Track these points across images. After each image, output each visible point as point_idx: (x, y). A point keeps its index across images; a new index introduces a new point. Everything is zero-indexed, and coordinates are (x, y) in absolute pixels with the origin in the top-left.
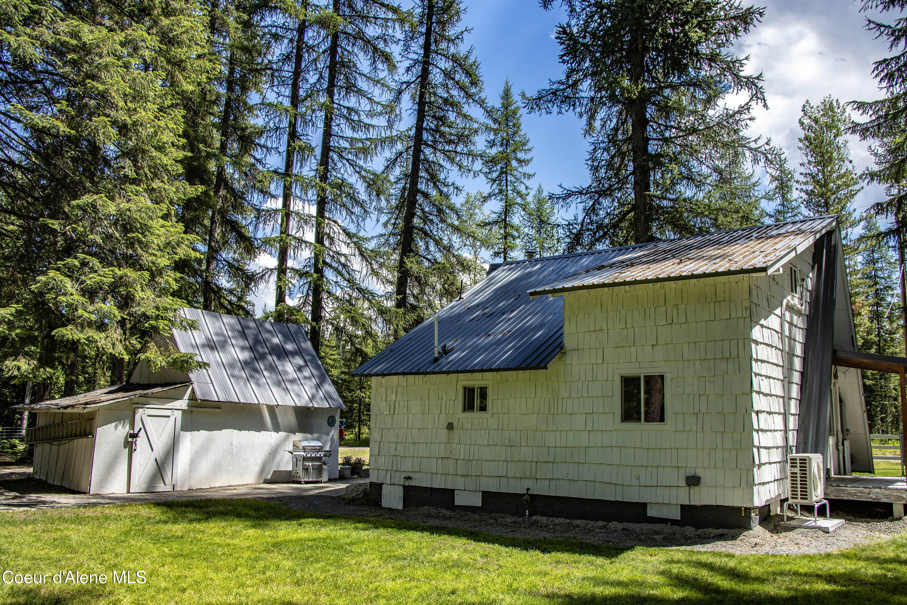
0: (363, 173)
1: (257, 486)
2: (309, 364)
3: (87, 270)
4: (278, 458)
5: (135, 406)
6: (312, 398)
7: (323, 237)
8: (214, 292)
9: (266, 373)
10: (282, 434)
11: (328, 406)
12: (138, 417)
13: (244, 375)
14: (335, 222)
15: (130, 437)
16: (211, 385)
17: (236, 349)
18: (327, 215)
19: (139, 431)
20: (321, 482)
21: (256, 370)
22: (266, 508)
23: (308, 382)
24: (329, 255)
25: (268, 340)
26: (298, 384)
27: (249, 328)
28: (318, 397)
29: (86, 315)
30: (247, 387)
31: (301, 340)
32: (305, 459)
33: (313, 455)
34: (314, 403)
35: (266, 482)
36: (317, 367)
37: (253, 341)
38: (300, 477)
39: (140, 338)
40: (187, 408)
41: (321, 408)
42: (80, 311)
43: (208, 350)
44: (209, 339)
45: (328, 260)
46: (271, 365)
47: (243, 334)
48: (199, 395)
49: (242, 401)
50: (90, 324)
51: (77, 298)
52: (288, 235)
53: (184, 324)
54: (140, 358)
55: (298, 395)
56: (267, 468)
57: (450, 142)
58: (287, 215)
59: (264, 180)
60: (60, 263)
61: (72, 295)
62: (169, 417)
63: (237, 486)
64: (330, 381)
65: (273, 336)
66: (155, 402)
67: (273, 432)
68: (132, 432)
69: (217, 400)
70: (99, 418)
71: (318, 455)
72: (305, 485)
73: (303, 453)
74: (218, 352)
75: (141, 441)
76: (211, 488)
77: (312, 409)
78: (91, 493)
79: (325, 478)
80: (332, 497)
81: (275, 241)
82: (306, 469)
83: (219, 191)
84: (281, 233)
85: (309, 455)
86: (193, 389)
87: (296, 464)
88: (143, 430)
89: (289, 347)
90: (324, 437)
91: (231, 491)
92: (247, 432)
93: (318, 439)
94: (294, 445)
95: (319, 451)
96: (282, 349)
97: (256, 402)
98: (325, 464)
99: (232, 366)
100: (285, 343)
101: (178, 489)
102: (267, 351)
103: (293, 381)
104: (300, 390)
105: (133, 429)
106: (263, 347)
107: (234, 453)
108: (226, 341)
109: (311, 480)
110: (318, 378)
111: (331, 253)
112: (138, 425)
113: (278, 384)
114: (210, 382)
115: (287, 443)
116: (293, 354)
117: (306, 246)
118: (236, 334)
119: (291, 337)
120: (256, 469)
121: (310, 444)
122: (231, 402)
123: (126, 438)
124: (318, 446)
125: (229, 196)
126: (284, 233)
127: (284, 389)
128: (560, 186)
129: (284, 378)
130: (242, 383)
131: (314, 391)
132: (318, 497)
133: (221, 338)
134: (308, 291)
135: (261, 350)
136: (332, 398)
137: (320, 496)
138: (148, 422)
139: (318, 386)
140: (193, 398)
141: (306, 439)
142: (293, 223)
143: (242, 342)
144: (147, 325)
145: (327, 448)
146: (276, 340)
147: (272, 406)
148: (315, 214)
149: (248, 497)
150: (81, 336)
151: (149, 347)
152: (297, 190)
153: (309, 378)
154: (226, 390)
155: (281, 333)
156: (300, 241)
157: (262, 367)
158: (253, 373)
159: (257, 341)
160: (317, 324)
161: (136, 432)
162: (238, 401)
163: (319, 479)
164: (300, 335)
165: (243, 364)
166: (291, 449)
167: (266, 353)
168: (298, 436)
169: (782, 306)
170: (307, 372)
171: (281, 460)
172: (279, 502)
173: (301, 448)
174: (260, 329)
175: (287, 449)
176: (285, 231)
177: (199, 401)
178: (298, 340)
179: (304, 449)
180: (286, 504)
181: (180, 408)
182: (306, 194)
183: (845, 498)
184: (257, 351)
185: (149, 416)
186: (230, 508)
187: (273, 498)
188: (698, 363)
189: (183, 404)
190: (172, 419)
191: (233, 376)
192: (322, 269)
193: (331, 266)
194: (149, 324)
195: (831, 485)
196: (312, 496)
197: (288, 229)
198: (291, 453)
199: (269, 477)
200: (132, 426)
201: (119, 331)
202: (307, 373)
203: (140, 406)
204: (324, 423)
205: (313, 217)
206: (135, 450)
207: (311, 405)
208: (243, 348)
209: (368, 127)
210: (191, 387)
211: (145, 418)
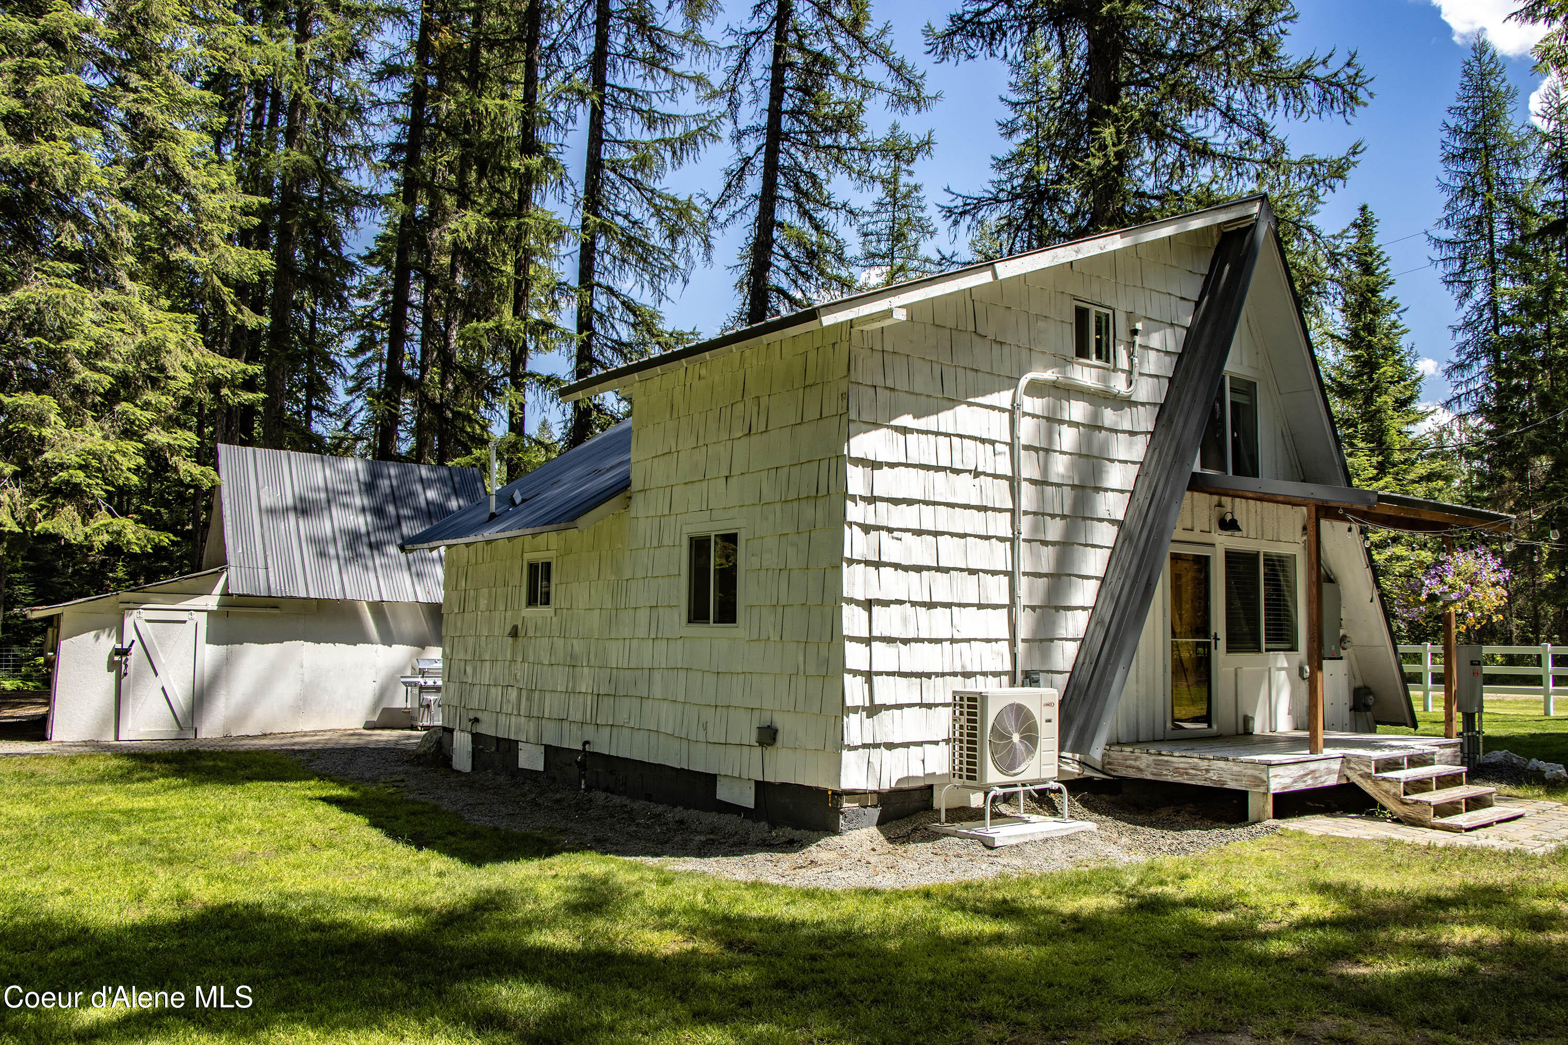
0: (657, 201)
5: (124, 605)
10: (398, 649)
12: (128, 622)
15: (117, 654)
16: (263, 571)
19: (132, 645)
30: (334, 574)
35: (371, 725)
40: (216, 608)
47: (370, 487)
48: (235, 588)
49: (314, 595)
57: (827, 131)
62: (185, 622)
63: (312, 731)
66: (159, 600)
67: (380, 646)
68: (119, 646)
69: (266, 594)
70: (65, 626)
75: (137, 660)
76: (265, 735)
78: (54, 739)
86: (228, 578)
88: (138, 643)
92: (331, 645)
97: (340, 596)
101: (203, 735)
105: (122, 642)
107: (306, 679)
109: (434, 723)
112: (130, 635)
114: (261, 563)
122: (292, 598)
123: (112, 656)
128: (948, 190)
138: (147, 630)
140: (225, 594)
143: (363, 501)
154: (289, 579)
161: (126, 646)
162: (306, 596)
168: (431, 653)
169: (1016, 387)
177: (234, 597)
181: (206, 608)
183: (1170, 779)
184: (385, 513)
185: (148, 621)
188: (778, 506)
189: (211, 602)
190: (190, 625)
195: (1147, 753)
200: (120, 637)
203: (131, 606)
206: (126, 674)
209: (667, 119)
210: (225, 575)
211: (142, 626)
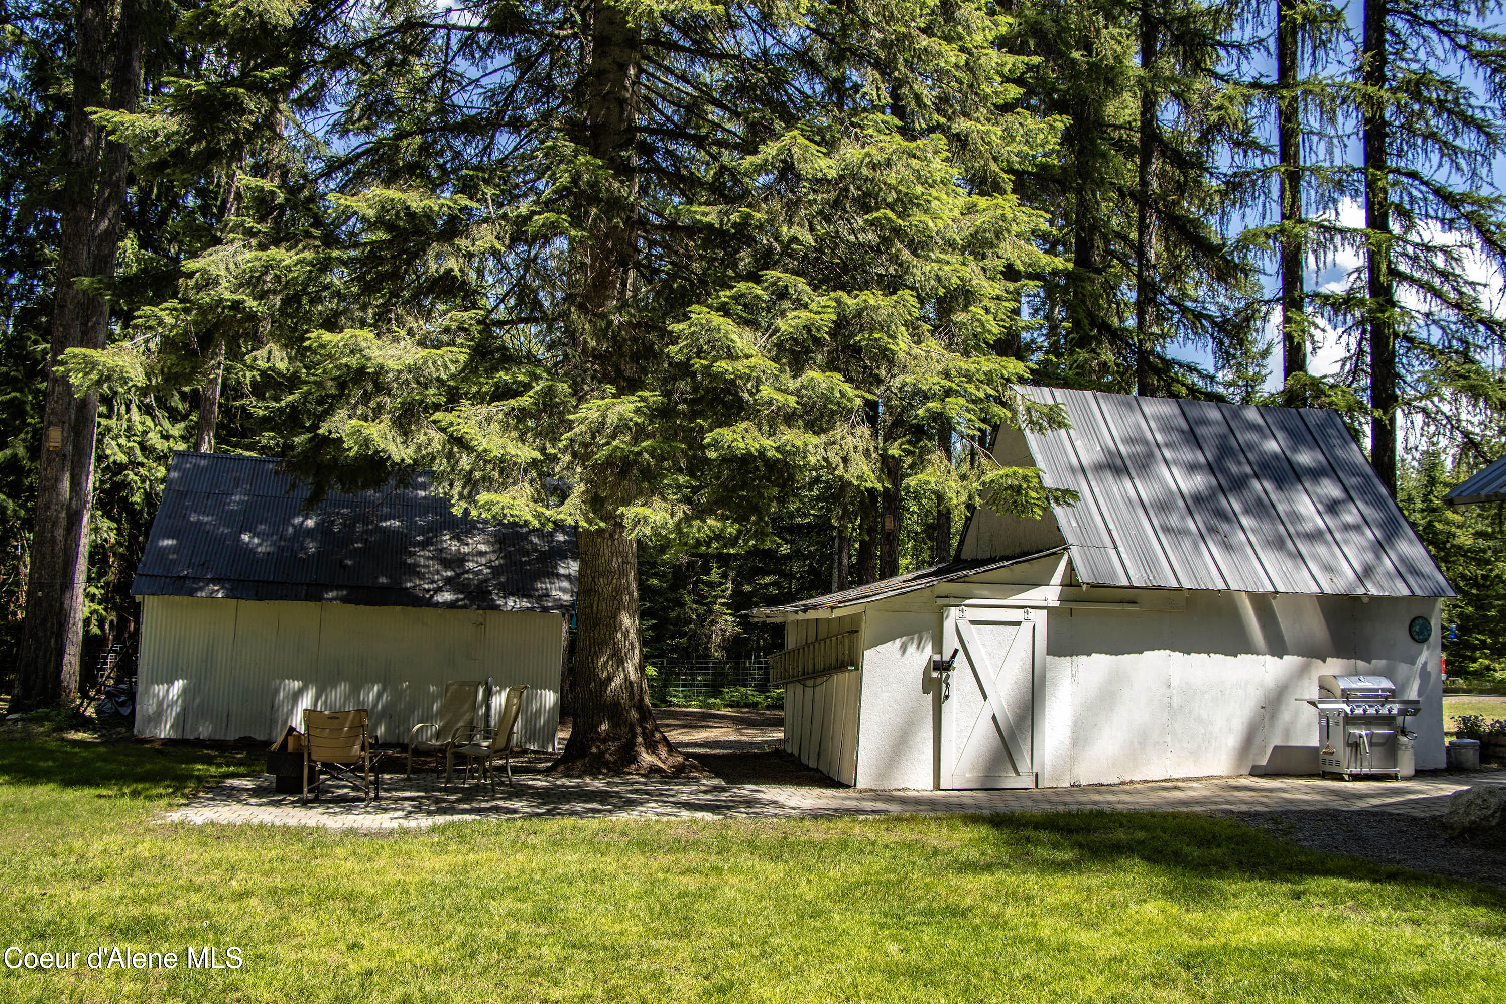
1: (1233, 782)
2: (1353, 494)
3: (786, 304)
4: (1285, 716)
5: (940, 602)
6: (1367, 572)
7: (1385, 216)
8: (1157, 372)
9: (1245, 521)
10: (1291, 661)
11: (1405, 592)
12: (949, 626)
13: (1192, 526)
14: (1413, 175)
15: (935, 669)
16: (1112, 552)
17: (1175, 470)
18: (1391, 162)
19: (954, 656)
20: (1395, 778)
21: (1222, 515)
22: (1230, 839)
23: (1354, 536)
24: (1405, 254)
25: (1251, 446)
26: (1326, 542)
27: (1205, 422)
28: (1380, 570)
29: (780, 397)
30: (1200, 554)
31: (1336, 441)
32: (1350, 720)
33: (1371, 711)
34: (1369, 586)
35: (1256, 772)
36: (1377, 502)
37: (1215, 451)
38: (1338, 763)
39: (909, 442)
40: (1057, 604)
41: (1389, 599)
42: (766, 391)
43: (1109, 477)
44: (1109, 452)
45: (1403, 267)
46: (1259, 502)
47: (1192, 438)
48: (1084, 575)
49: (1186, 584)
50: (790, 419)
51: (762, 363)
52: (1301, 221)
53: (1035, 416)
54: (908, 486)
55: (1328, 569)
56: (1258, 741)
58: (1293, 179)
59: (1227, 104)
60: (725, 295)
61: (748, 357)
62: (1018, 624)
63: (1184, 780)
64: (1411, 533)
65: (1264, 437)
66: (986, 593)
67: (1268, 657)
68: (937, 657)
69: (1126, 583)
70: (866, 631)
71: (1384, 711)
72: (1350, 785)
73: (1344, 706)
74: (1132, 479)
75: (960, 677)
76: (1123, 783)
77: (1366, 600)
78: (859, 786)
79: (1406, 766)
80: (1415, 819)
81: (1268, 236)
82: (1354, 746)
83: (1150, 163)
84: (1283, 217)
85: (1358, 711)
86: (1070, 562)
87: (1326, 732)
88: (961, 653)
89: (1305, 458)
90: (1403, 669)
91: (1165, 794)
92: (1204, 656)
93: (1387, 674)
94: (1321, 687)
95: (1386, 701)
96: (1285, 465)
97: (1221, 586)
98: (1404, 732)
99: (1163, 506)
100: (1295, 450)
101: (1045, 783)
102: (1248, 469)
103: (1315, 536)
104: (1333, 555)
105: (941, 653)
106: (1240, 463)
107: (1175, 704)
108: (1150, 455)
109: (1366, 770)
110: (1381, 526)
111: (1410, 250)
112: (950, 642)
113: (1278, 544)
114: (1109, 544)
115: (1305, 682)
116: (1316, 474)
117: (1343, 239)
118: (1175, 437)
119: (1309, 438)
120: (1231, 741)
121: (1360, 685)
122: (1159, 588)
123: (926, 672)
124: (1383, 690)
125: (1168, 167)
126: (1289, 218)
127: (1290, 555)
129: (1291, 530)
130: (1187, 544)
131: (1369, 557)
132: (1377, 816)
133: (1139, 449)
134: (1359, 344)
135: (1234, 469)
136: (1415, 572)
137: (1383, 814)
138: (973, 635)
139: (1380, 547)
140: (1071, 582)
141: (1356, 673)
142: (1308, 195)
143: (1189, 455)
144: (921, 412)
145: (1412, 694)
146: (1272, 446)
147: (1263, 595)
148: (1359, 163)
149: (1198, 809)
150: (768, 442)
151: (929, 462)
152: (1311, 119)
153: (1357, 528)
154: (1149, 562)
155: (1283, 428)
156: (1330, 230)
157: (1237, 507)
158: (1214, 522)
159: (1225, 451)
160: (1385, 413)
161: (947, 657)
162: (1175, 584)
163: (1391, 771)
164: (1331, 431)
165: (1190, 502)
166: (1314, 694)
167: (1247, 476)
168: (1333, 667)
170: (1350, 512)
171: (1293, 723)
172: (1270, 825)
173: (1339, 693)
174: (1232, 423)
175: (1307, 697)
176: (1291, 213)
177: (1084, 587)
178: (1327, 443)
179: (1346, 696)
180: (1286, 833)
181: (1044, 604)
182: (1332, 120)
184: (1225, 471)
185: (973, 622)
186: (1141, 835)
187: (1257, 814)
189: (1049, 594)
190: (1026, 628)
191: (1167, 530)
192: (1390, 286)
193: (1411, 280)
194: (928, 410)
196: (1360, 813)
197: (1299, 208)
198: (1313, 704)
199: (1264, 762)
200: (938, 646)
201: (865, 430)
202: (1350, 516)
203: (952, 601)
204: (1402, 634)
205: (1354, 170)
206: (947, 697)
207: (1361, 591)
208: (1192, 468)
210: (1066, 557)
211: (964, 627)
